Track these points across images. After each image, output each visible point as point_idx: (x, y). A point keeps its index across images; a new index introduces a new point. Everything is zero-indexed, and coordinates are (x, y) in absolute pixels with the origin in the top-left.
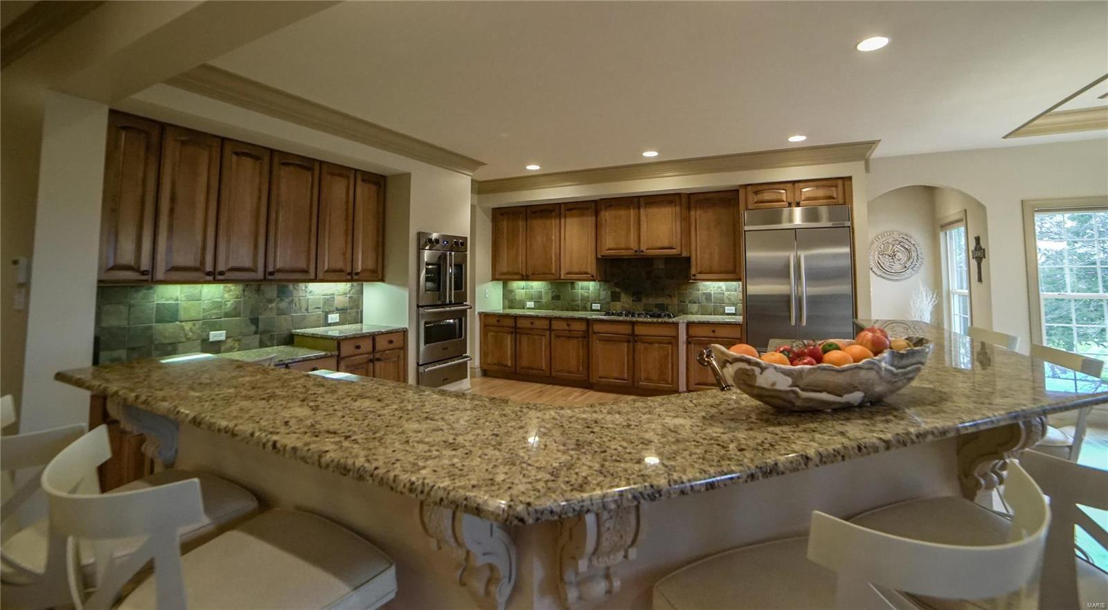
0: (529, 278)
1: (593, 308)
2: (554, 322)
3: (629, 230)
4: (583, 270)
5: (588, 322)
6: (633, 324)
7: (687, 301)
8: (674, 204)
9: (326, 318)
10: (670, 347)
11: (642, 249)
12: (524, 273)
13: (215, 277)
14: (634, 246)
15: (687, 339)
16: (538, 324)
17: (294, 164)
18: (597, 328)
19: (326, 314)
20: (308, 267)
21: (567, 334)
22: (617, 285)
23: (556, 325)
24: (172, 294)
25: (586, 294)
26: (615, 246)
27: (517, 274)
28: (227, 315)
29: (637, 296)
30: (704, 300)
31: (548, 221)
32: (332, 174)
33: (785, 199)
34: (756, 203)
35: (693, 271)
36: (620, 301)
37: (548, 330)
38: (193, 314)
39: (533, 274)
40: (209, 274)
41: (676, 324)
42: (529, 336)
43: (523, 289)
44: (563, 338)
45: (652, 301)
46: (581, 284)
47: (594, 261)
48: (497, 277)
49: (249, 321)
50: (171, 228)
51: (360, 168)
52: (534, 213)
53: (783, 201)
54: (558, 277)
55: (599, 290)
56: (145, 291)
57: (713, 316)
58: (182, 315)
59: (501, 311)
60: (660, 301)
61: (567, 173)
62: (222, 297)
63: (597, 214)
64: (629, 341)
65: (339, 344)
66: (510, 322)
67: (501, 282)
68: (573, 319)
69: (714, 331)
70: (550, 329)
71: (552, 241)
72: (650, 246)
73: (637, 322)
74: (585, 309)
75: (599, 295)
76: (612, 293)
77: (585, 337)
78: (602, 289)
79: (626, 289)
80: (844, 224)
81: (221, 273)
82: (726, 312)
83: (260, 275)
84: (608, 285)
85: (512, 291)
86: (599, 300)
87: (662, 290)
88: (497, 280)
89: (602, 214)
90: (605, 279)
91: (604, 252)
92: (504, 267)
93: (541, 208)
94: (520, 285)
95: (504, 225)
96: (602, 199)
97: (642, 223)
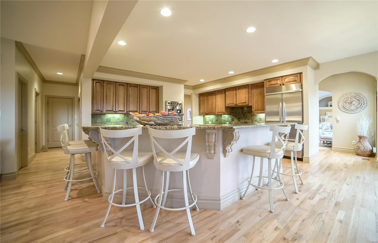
1: (227, 123)
3: (233, 98)
4: (222, 111)
7: (254, 121)
8: (246, 88)
11: (237, 103)
12: (207, 113)
13: (116, 112)
14: (235, 103)
17: (132, 86)
20: (137, 110)
22: (233, 116)
24: (109, 116)
25: (225, 119)
26: (230, 103)
27: (205, 113)
28: (121, 121)
29: (239, 119)
30: (259, 120)
31: (212, 97)
32: (143, 88)
34: (270, 85)
35: (253, 110)
36: (234, 121)
38: (114, 121)
39: (209, 113)
40: (114, 112)
43: (208, 118)
45: (243, 121)
46: (223, 116)
47: (225, 108)
48: (200, 114)
49: (126, 123)
50: (106, 102)
51: (150, 85)
52: (209, 94)
53: (278, 84)
54: (215, 114)
55: (228, 118)
56: (104, 115)
58: (111, 121)
59: (203, 124)
60: (246, 121)
61: (216, 80)
62: (120, 118)
67: (203, 116)
71: (213, 102)
72: (239, 102)
74: (224, 124)
75: (228, 119)
76: (232, 118)
79: (236, 117)
80: (300, 90)
81: (117, 112)
83: (125, 112)
84: (231, 116)
85: (205, 119)
86: (228, 121)
87: (246, 117)
88: (200, 115)
89: (226, 93)
90: (230, 114)
91: (227, 105)
92: (202, 111)
93: (211, 93)
94: (207, 117)
95: (202, 99)
96: (226, 88)
97: (237, 95)
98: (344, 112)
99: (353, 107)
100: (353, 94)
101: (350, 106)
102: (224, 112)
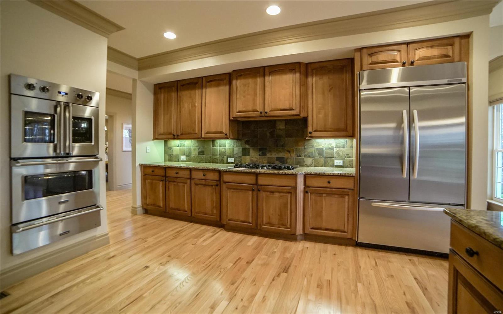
0: (179, 137)
1: (229, 161)
2: (193, 172)
3: (255, 94)
4: (219, 130)
5: (220, 172)
6: (257, 175)
7: (303, 155)
8: (294, 71)
10: (289, 195)
11: (266, 111)
12: (175, 134)
14: (259, 108)
15: (304, 188)
16: (182, 174)
18: (226, 178)
21: (203, 182)
22: (247, 142)
23: (195, 175)
25: (223, 150)
26: (244, 109)
27: (170, 134)
29: (263, 151)
30: (318, 155)
31: (193, 92)
33: (398, 59)
34: (371, 64)
35: (310, 129)
36: (249, 155)
37: (188, 179)
39: (182, 134)
41: (295, 176)
42: (175, 183)
43: (178, 146)
44: (200, 186)
45: (275, 155)
46: (219, 142)
47: (228, 123)
48: (156, 137)
52: (182, 86)
53: (397, 62)
54: (200, 137)
55: (233, 147)
57: (324, 168)
59: (163, 164)
60: (281, 155)
63: (230, 84)
64: (253, 190)
66: (162, 172)
67: (163, 142)
68: (208, 170)
69: (329, 182)
70: (191, 178)
71: (195, 106)
72: (273, 108)
73: (260, 173)
74: (222, 162)
75: (233, 151)
76: (243, 149)
77: (217, 185)
78: (235, 146)
79: (254, 146)
80: (461, 80)
82: (335, 164)
84: (240, 142)
85: (170, 148)
86: (233, 155)
87: (283, 146)
88: (157, 139)
89: (234, 82)
90: (237, 138)
91: (235, 114)
92: (161, 129)
93: (188, 82)
94: (175, 144)
95: (162, 96)
96: (234, 71)
97: (266, 89)
102: (228, 133)
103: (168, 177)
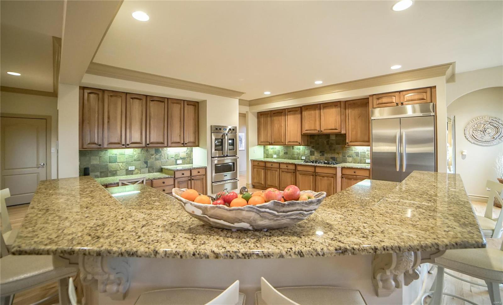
0: (273, 144)
1: (302, 158)
2: (281, 165)
3: (315, 120)
4: (295, 141)
5: (296, 165)
6: (315, 167)
7: (347, 156)
8: (337, 107)
9: (176, 162)
10: (332, 179)
11: (321, 130)
12: (270, 142)
13: (126, 146)
14: (318, 128)
15: (342, 175)
16: (274, 165)
17: (156, 100)
18: (299, 168)
19: (176, 160)
20: (164, 141)
21: (286, 170)
22: (313, 147)
23: (282, 166)
24: (114, 152)
25: (299, 152)
26: (309, 129)
27: (268, 142)
28: (135, 160)
29: (322, 153)
30: (355, 156)
31: (280, 118)
32: (173, 103)
33: (394, 102)
34: (378, 104)
35: (347, 141)
36: (314, 155)
37: (278, 168)
38: (122, 160)
39: (274, 142)
40: (123, 145)
41: (336, 168)
42: (271, 171)
43: (272, 149)
44: (284, 172)
45: (329, 156)
46: (296, 147)
47: (300, 136)
48: (260, 143)
49: (144, 163)
50: (109, 128)
51: (186, 100)
52: (274, 114)
53: (394, 103)
54: (285, 144)
55: (305, 150)
56: (105, 151)
57: (360, 164)
58: (118, 160)
59: (263, 160)
60: (333, 156)
61: (288, 93)
62: (133, 154)
63: (301, 113)
64: (313, 175)
65: (175, 173)
66: (263, 164)
67: (263, 146)
68: (289, 164)
69: (355, 172)
70: (279, 168)
71: (282, 126)
72: (326, 128)
73: (317, 166)
74: (298, 159)
75: (305, 152)
76: (310, 151)
77: (294, 172)
78: (306, 149)
79: (317, 149)
80: (430, 114)
81: (128, 145)
82: (367, 162)
83: (144, 145)
84: (309, 147)
85: (267, 150)
86: (305, 155)
87: (334, 150)
88: (260, 145)
89: (303, 113)
90: (307, 145)
91: (304, 132)
92: (262, 139)
93: (278, 111)
94: (269, 147)
95: (262, 120)
96: (303, 106)
97: (321, 117)
98: (474, 143)
99: (487, 138)
100: (487, 119)
101: (484, 136)
102: (300, 142)
103: (266, 167)
